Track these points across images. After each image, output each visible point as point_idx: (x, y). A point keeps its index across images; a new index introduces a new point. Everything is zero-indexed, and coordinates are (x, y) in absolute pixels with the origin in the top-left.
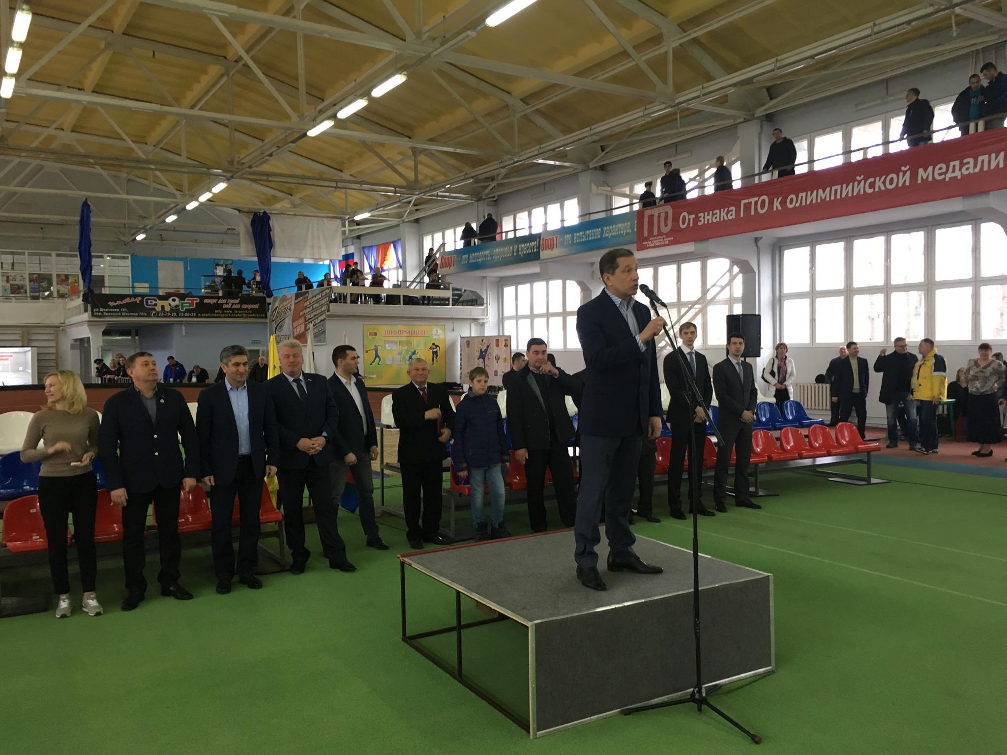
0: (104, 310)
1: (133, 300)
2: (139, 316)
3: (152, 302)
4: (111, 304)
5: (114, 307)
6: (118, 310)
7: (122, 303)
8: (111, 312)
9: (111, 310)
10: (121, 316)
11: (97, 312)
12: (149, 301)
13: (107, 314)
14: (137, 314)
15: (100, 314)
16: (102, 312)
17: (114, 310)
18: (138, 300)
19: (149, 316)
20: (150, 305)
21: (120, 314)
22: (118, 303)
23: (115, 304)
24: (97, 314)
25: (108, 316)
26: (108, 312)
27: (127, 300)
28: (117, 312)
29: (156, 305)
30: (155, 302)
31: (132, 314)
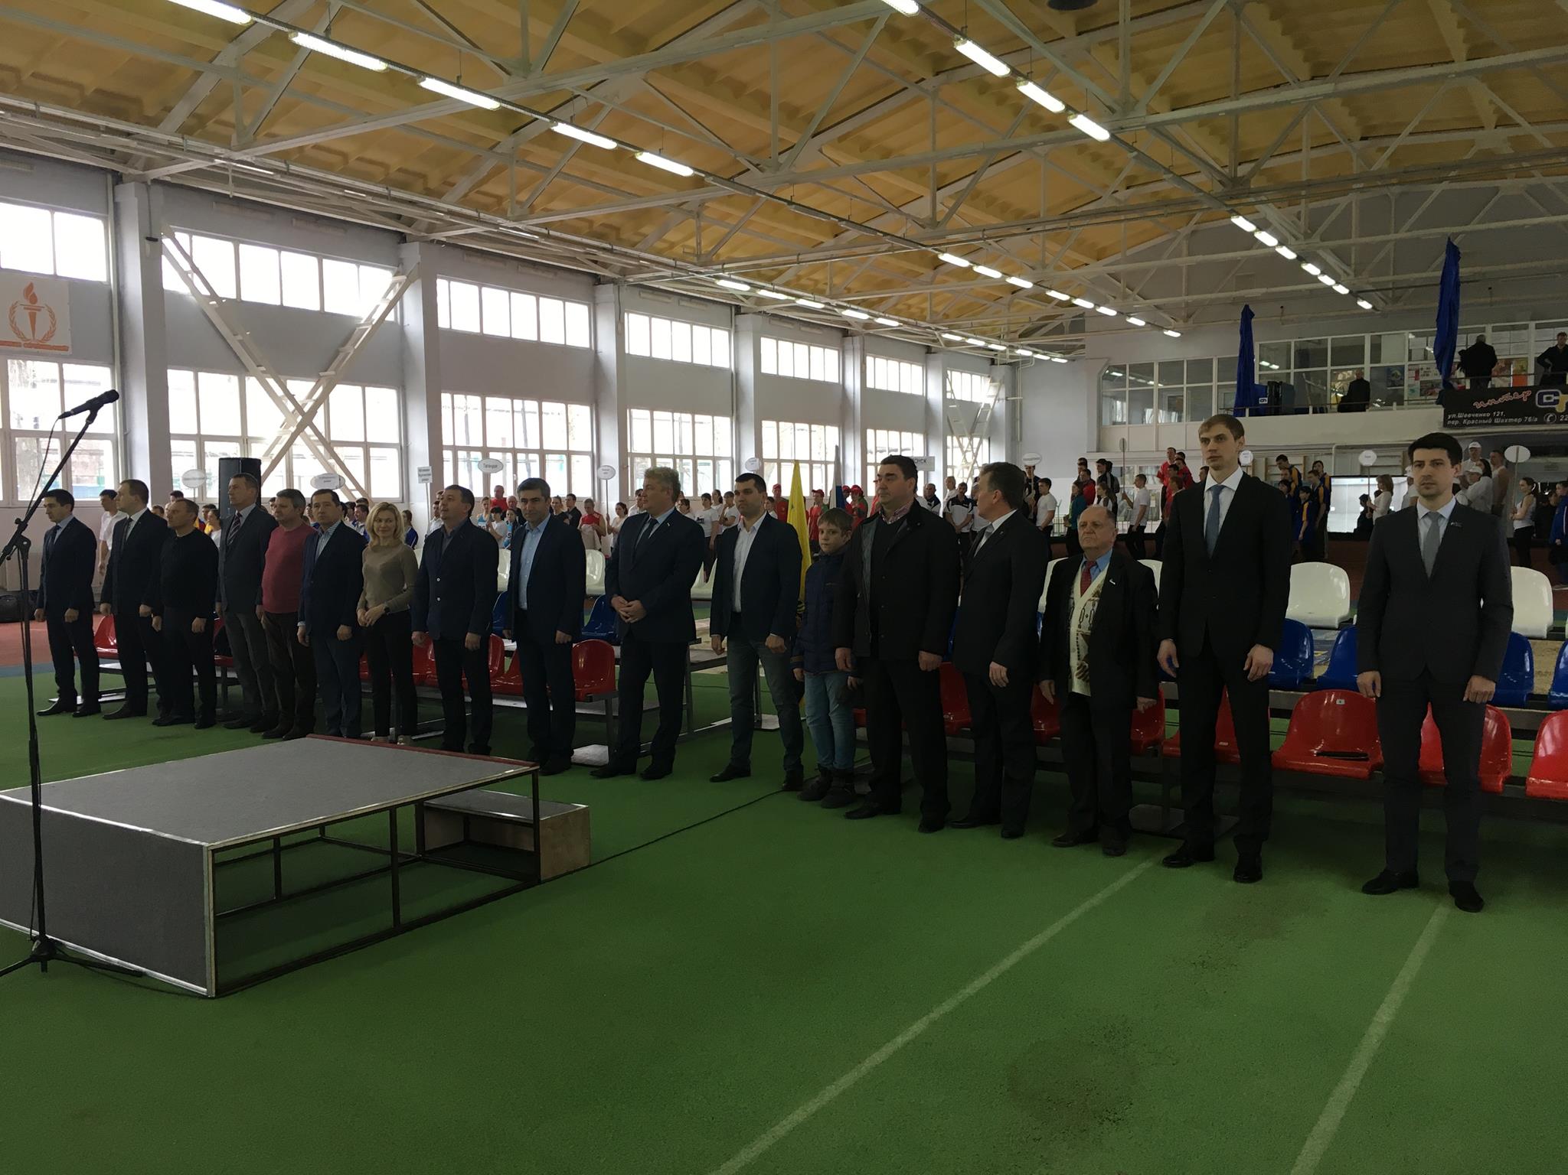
0: (1466, 416)
1: (1516, 396)
2: (1522, 423)
3: (1548, 398)
4: (1478, 405)
5: (1483, 410)
6: (1488, 415)
7: (1496, 403)
8: (1475, 418)
9: (1477, 415)
10: (1493, 424)
11: (1451, 419)
12: (1545, 396)
13: (1469, 422)
14: (1520, 420)
15: (1457, 422)
16: (1461, 420)
17: (1481, 415)
18: (1524, 396)
19: (1542, 422)
20: (1546, 404)
21: (1490, 421)
22: (1491, 402)
23: (1485, 405)
24: (1453, 422)
25: (1471, 425)
26: (1471, 419)
27: (1507, 397)
28: (1486, 418)
29: (1556, 402)
30: (1556, 398)
31: (1511, 420)
